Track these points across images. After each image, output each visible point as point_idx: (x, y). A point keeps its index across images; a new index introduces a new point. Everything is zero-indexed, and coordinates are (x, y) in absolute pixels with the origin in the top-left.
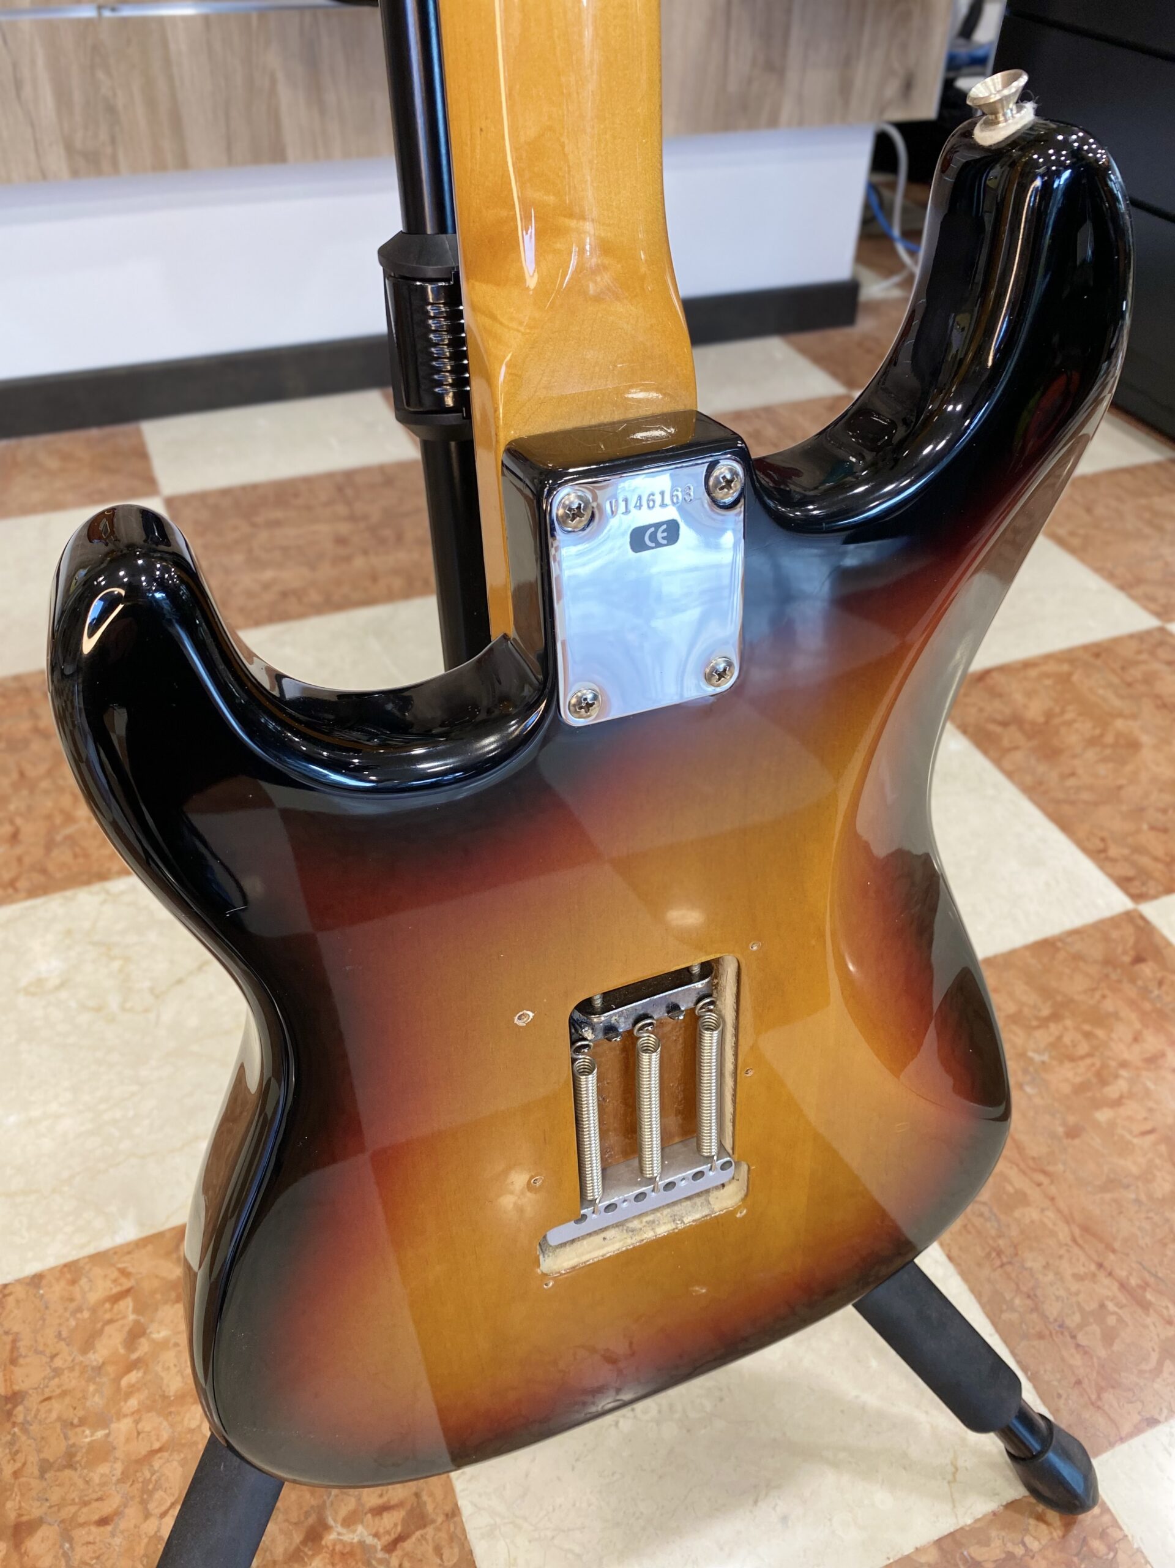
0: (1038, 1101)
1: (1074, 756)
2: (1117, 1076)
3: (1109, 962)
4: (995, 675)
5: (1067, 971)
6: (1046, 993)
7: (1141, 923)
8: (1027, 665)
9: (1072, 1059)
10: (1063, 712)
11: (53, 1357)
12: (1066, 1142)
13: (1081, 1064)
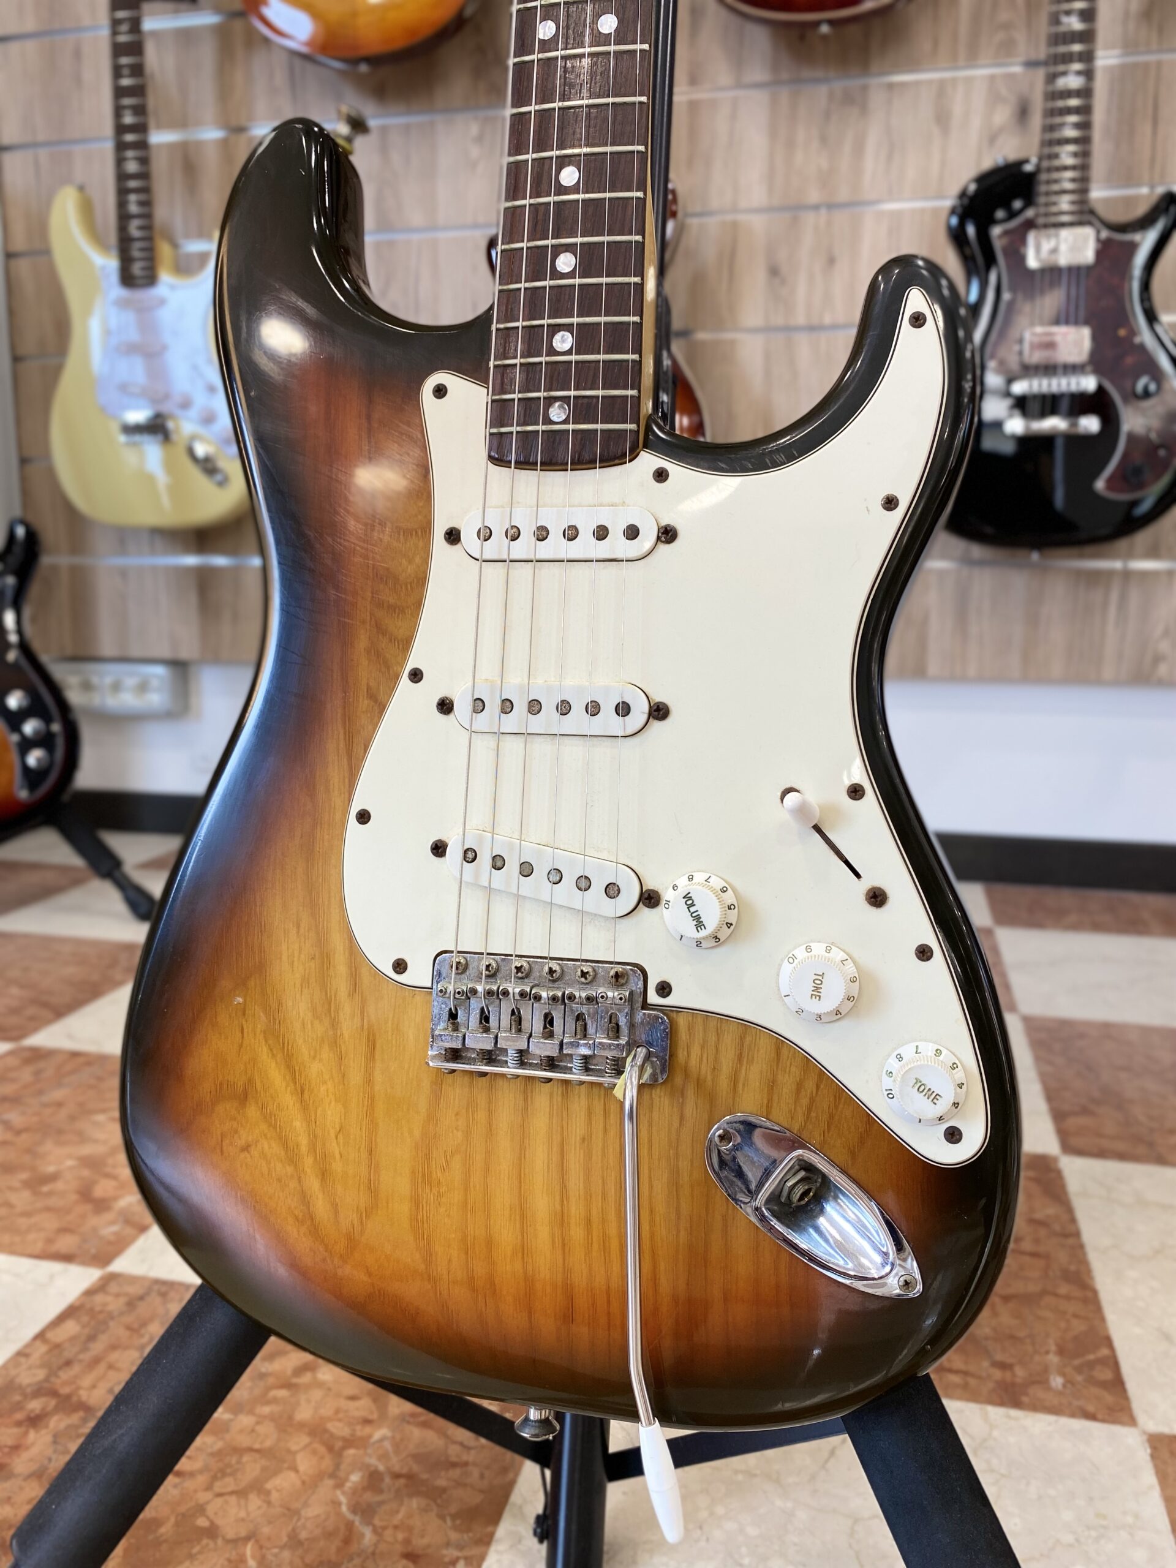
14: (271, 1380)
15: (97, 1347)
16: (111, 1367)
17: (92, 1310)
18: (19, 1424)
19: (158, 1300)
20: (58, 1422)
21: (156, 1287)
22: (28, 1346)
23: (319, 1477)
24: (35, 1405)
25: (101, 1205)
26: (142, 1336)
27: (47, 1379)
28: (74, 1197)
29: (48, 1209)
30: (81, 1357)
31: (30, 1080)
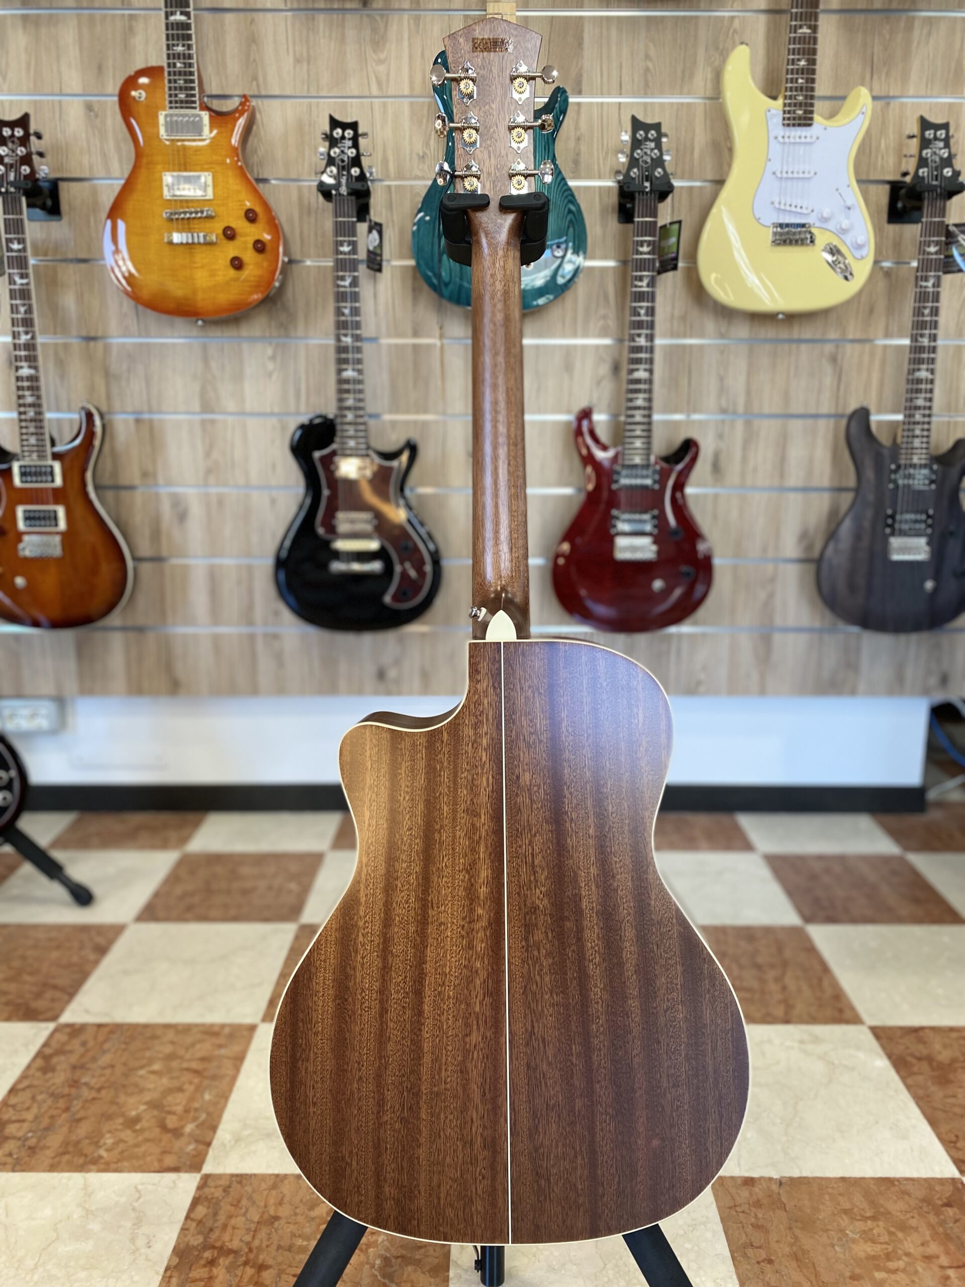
0: (841, 1256)
1: (961, 1087)
2: (899, 1259)
3: (927, 1201)
4: (927, 1031)
5: (895, 1198)
6: (873, 1203)
7: (960, 1186)
8: (952, 1029)
9: (874, 1242)
11: (296, 1208)
12: (848, 1280)
13: (879, 1246)
14: (318, 1221)
15: (222, 1218)
16: (234, 1228)
17: (206, 1198)
18: (205, 1266)
19: (239, 1186)
20: (224, 1262)
21: (234, 1179)
22: (184, 1224)
23: (362, 1264)
24: (208, 1254)
25: (177, 1133)
26: (241, 1208)
27: (205, 1240)
28: (158, 1130)
29: (147, 1140)
30: (216, 1225)
31: (82, 1050)
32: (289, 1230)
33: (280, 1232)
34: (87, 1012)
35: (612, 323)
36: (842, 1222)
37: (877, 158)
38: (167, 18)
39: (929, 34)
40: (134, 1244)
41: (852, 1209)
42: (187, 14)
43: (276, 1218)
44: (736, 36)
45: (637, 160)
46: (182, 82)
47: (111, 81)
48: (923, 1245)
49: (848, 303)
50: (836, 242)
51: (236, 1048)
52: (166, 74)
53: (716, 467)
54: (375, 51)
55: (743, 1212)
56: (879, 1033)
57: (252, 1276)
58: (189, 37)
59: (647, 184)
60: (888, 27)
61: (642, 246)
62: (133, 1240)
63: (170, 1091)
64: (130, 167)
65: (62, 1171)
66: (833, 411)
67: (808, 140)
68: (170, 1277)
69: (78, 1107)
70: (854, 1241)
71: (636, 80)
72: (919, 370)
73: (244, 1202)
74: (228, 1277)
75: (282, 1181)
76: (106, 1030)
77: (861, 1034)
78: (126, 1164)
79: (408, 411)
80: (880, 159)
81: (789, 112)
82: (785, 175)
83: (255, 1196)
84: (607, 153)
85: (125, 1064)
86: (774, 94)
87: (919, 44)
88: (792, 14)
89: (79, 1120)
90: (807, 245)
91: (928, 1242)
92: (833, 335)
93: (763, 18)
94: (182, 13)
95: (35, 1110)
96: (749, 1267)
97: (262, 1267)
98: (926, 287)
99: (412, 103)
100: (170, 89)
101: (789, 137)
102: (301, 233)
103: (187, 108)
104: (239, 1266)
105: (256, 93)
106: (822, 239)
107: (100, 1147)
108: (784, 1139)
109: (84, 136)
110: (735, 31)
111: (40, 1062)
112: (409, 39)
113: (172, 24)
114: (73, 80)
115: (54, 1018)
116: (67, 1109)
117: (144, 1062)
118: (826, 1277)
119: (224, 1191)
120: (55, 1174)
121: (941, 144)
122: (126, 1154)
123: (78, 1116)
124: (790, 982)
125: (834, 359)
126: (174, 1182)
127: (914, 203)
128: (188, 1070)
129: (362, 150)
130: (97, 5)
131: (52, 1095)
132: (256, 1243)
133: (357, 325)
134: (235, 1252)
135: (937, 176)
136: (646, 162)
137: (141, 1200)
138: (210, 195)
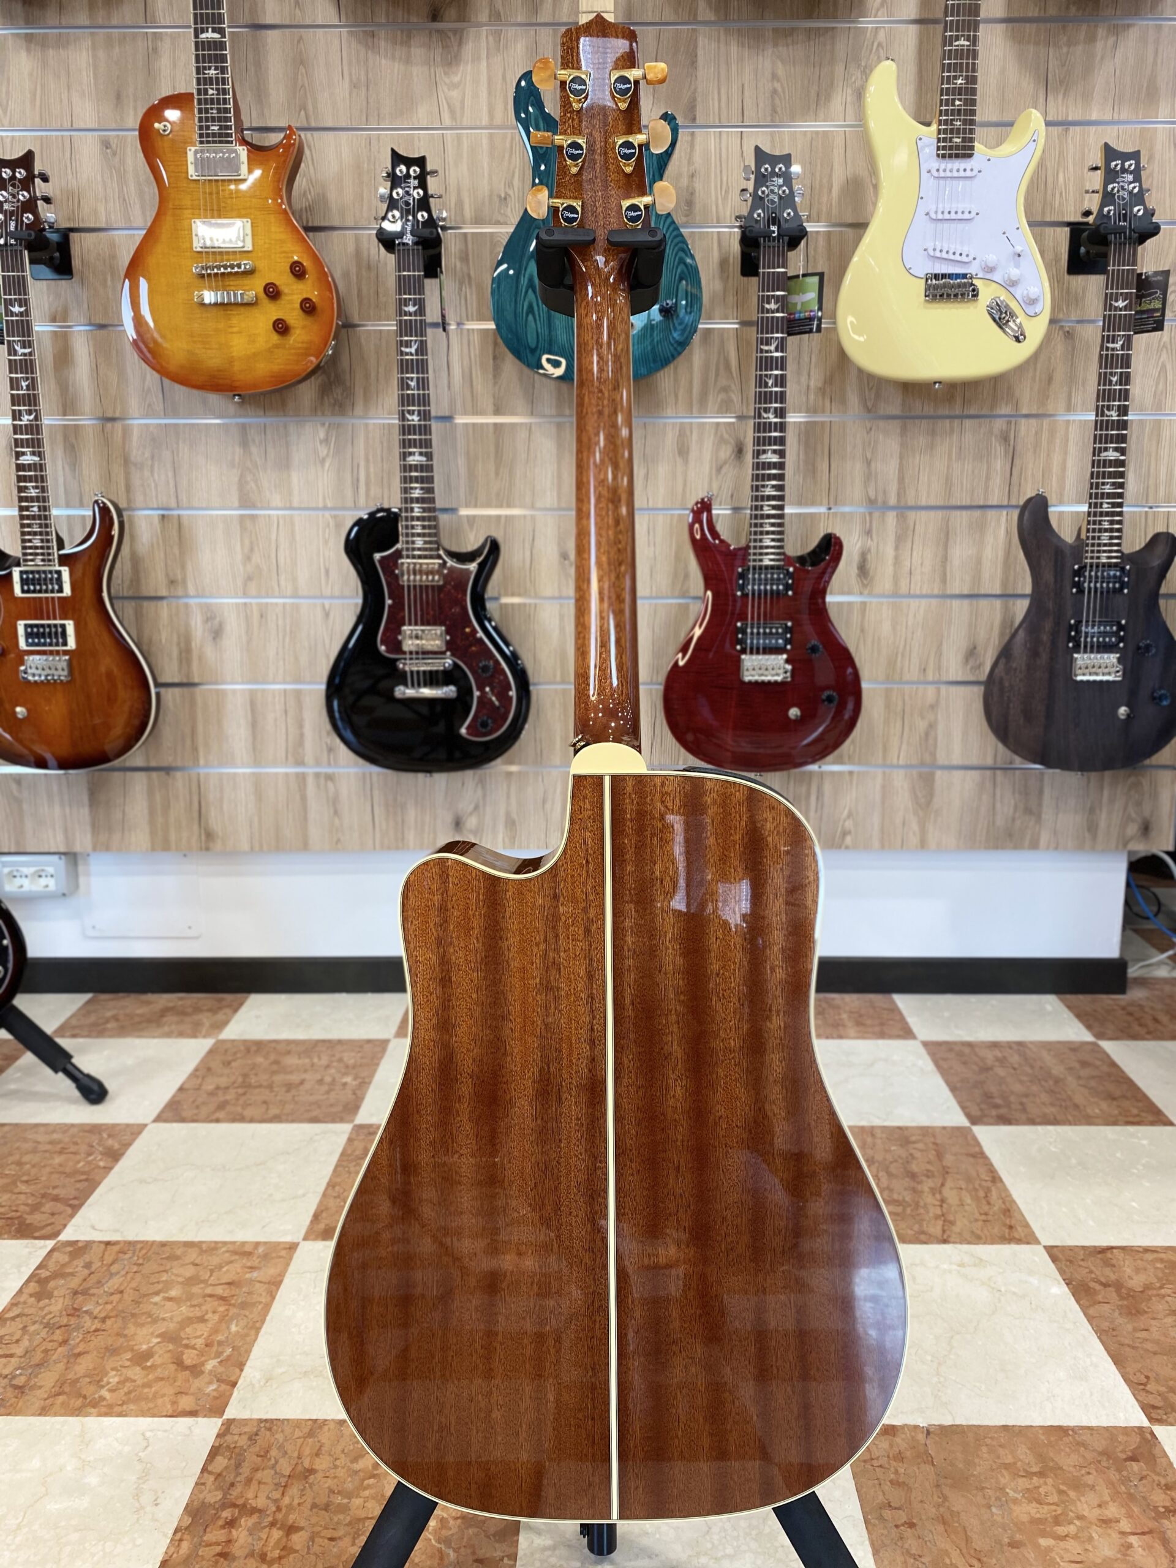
0: (999, 1519)
1: (1154, 1319)
2: (1071, 1523)
3: (1106, 1453)
4: (1116, 1251)
5: (1067, 1449)
6: (1041, 1457)
7: (1148, 1437)
8: (1147, 1250)
9: (1040, 1502)
10: (1161, 1287)
11: (337, 1459)
12: (1006, 1548)
13: (1046, 1507)
14: (361, 1474)
15: (245, 1470)
16: (260, 1483)
17: (228, 1447)
18: (223, 1527)
19: (268, 1433)
20: (246, 1522)
21: (262, 1425)
22: (199, 1477)
24: (226, 1514)
25: (195, 1370)
26: (269, 1460)
27: (224, 1497)
28: (173, 1367)
29: (162, 1379)
30: (238, 1479)
31: (86, 1272)
32: (327, 1485)
33: (315, 1488)
34: (93, 1227)
35: (735, 397)
36: (1003, 1481)
37: (1054, 195)
38: (197, 36)
39: (1115, 46)
40: (138, 1500)
41: (1015, 1463)
42: (221, 31)
43: (312, 1471)
44: (881, 51)
45: (761, 199)
46: (215, 111)
47: (132, 112)
48: (1100, 1506)
49: (1021, 369)
50: (1003, 296)
51: (271, 1271)
52: (196, 101)
53: (863, 570)
54: (445, 74)
55: (881, 1466)
56: (1055, 1253)
57: (279, 1540)
58: (223, 58)
59: (774, 228)
60: (1065, 39)
61: (768, 303)
62: (137, 1496)
63: (189, 1321)
64: (154, 214)
65: (55, 1415)
66: (1005, 503)
67: (968, 173)
68: (181, 1540)
69: (78, 1340)
70: (1015, 1501)
71: (761, 105)
72: (1106, 449)
73: (274, 1453)
74: (250, 1540)
75: (320, 1427)
76: (116, 1248)
77: (1035, 1256)
78: (132, 1407)
79: (488, 505)
80: (1057, 196)
81: (945, 140)
82: (940, 216)
83: (289, 1447)
84: (727, 192)
85: (136, 1290)
86: (928, 120)
87: (1102, 58)
88: (946, 22)
89: (79, 1354)
90: (969, 301)
91: (1107, 1503)
92: (1005, 409)
93: (913, 29)
94: (214, 31)
95: (25, 1343)
96: (885, 1532)
97: (291, 1529)
98: (1113, 349)
99: (491, 136)
100: (200, 120)
101: (945, 171)
102: (359, 291)
103: (220, 142)
104: (265, 1527)
105: (305, 125)
106: (987, 293)
107: (103, 1387)
108: (935, 1379)
109: (99, 178)
110: (879, 45)
111: (33, 1287)
112: (487, 57)
113: (203, 42)
114: (87, 112)
115: (55, 1235)
116: (65, 1342)
117: (160, 1286)
118: (978, 1543)
119: (250, 1439)
120: (47, 1418)
121: (1131, 178)
122: (133, 1394)
123: (77, 1351)
124: (949, 1193)
125: (1005, 438)
126: (190, 1428)
127: (1101, 249)
128: (211, 1296)
129: (430, 192)
130: (114, 22)
131: (47, 1325)
132: (286, 1500)
133: (424, 400)
134: (260, 1511)
135: (1125, 215)
136: (773, 202)
137: (150, 1449)
138: (249, 247)
